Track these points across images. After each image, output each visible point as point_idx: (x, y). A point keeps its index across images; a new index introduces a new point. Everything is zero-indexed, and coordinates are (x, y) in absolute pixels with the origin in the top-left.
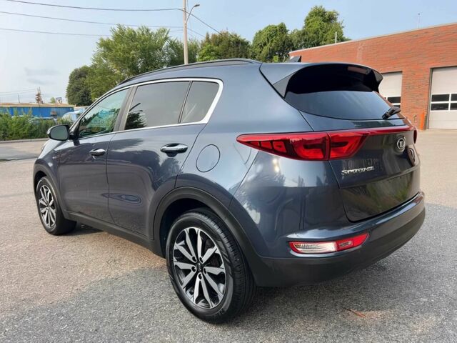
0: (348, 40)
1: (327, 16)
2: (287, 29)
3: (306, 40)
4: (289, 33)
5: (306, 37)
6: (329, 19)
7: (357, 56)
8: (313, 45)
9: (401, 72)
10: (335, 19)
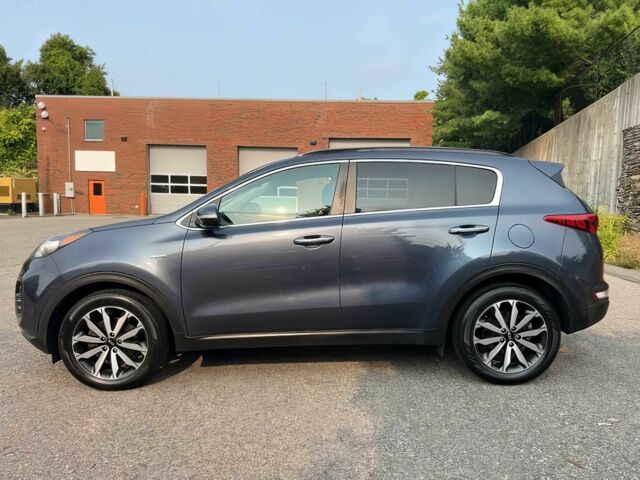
0: (116, 94)
1: (77, 53)
2: (8, 55)
3: (47, 81)
4: (12, 63)
5: (47, 76)
6: (82, 57)
7: (148, 119)
8: (61, 92)
9: (205, 147)
10: (90, 59)
